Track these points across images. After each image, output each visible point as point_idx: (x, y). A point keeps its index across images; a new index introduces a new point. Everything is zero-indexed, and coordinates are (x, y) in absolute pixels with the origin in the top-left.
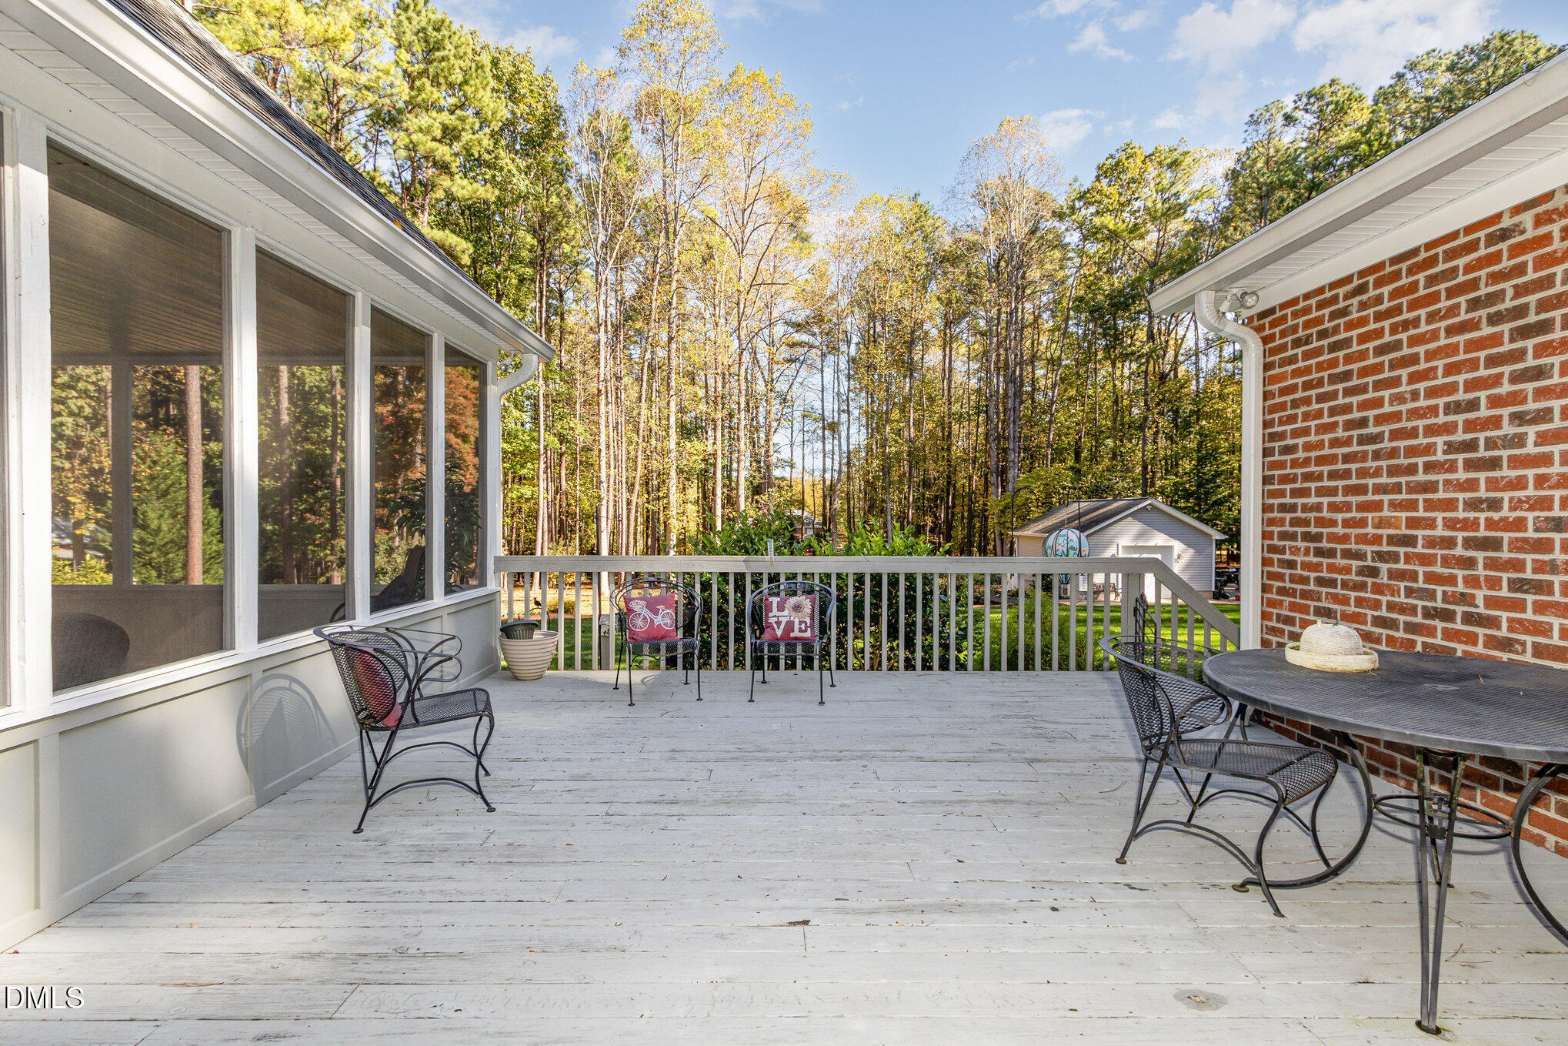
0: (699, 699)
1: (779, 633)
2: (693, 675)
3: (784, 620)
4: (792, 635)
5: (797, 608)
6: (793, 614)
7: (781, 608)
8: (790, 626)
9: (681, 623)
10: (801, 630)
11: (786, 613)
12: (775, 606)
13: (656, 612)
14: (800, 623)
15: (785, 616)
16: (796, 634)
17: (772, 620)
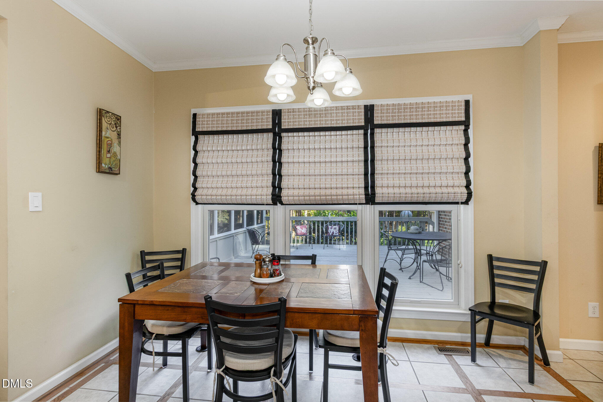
0: (312, 248)
1: (331, 234)
2: (311, 245)
3: (332, 231)
4: (334, 235)
5: (335, 229)
6: (334, 230)
7: (331, 228)
8: (333, 233)
9: (308, 232)
10: (336, 234)
11: (332, 229)
12: (330, 228)
13: (302, 229)
14: (336, 232)
15: (332, 230)
16: (335, 234)
17: (329, 231)
